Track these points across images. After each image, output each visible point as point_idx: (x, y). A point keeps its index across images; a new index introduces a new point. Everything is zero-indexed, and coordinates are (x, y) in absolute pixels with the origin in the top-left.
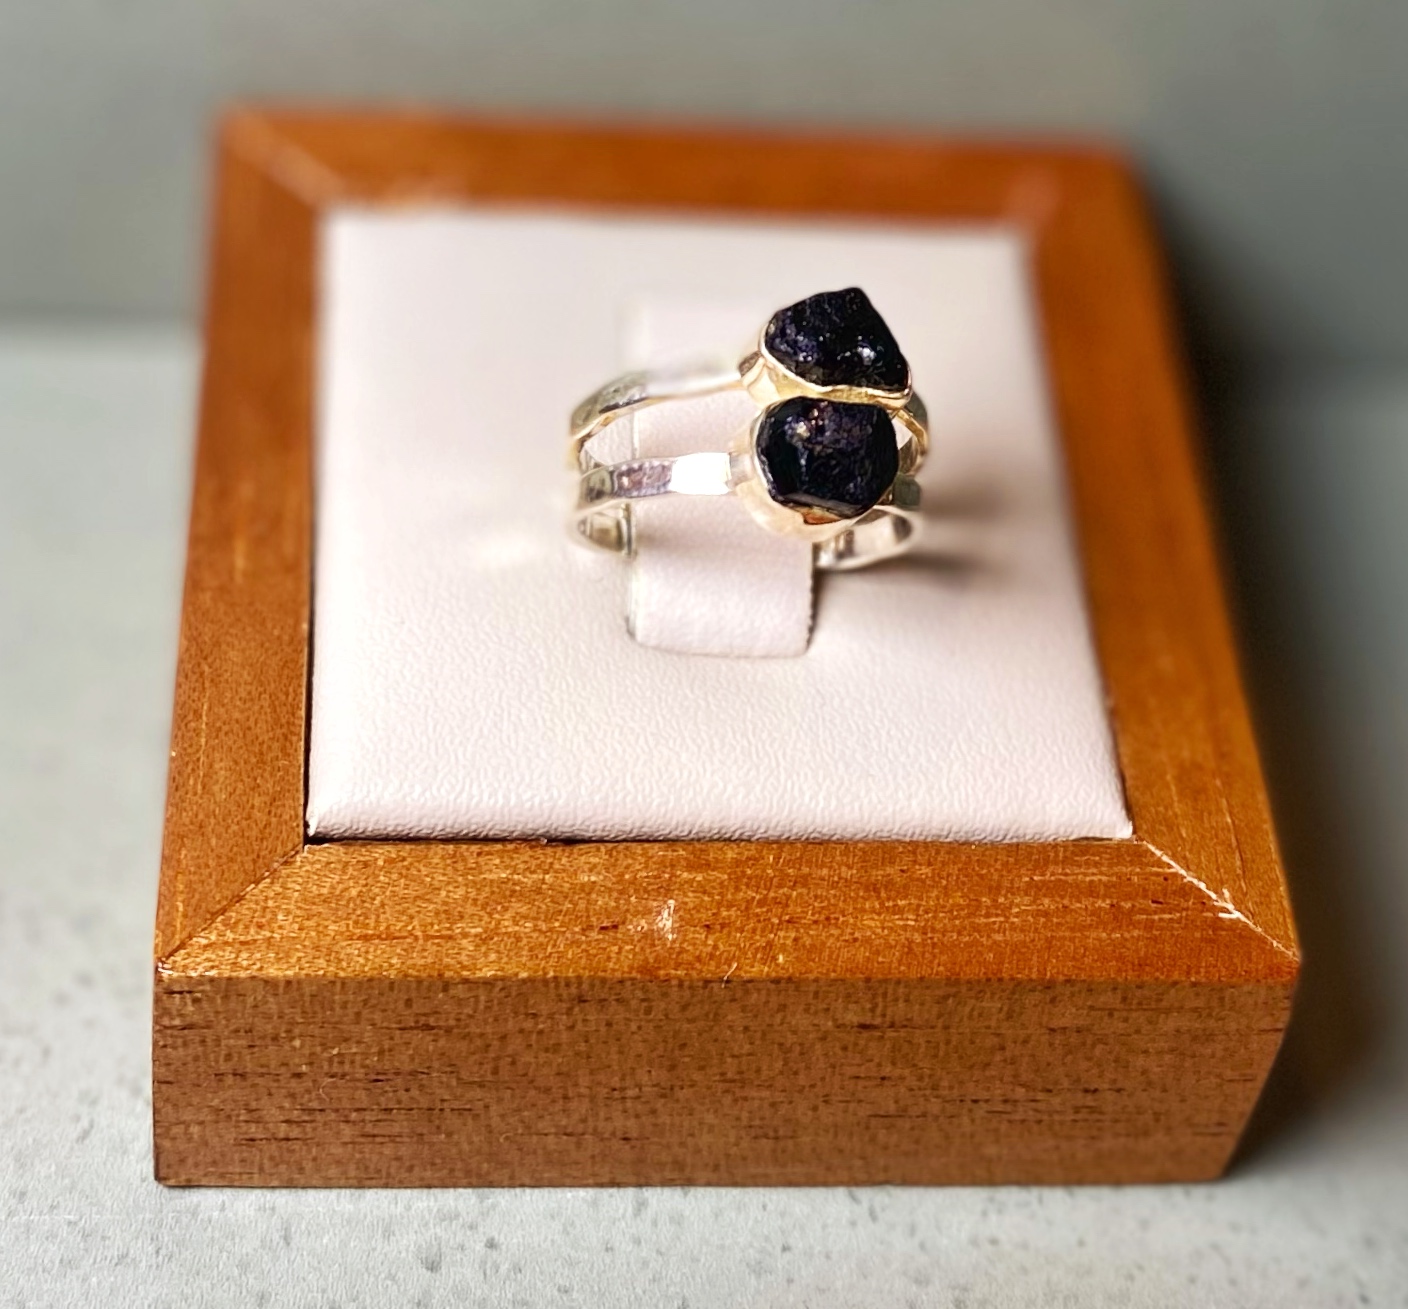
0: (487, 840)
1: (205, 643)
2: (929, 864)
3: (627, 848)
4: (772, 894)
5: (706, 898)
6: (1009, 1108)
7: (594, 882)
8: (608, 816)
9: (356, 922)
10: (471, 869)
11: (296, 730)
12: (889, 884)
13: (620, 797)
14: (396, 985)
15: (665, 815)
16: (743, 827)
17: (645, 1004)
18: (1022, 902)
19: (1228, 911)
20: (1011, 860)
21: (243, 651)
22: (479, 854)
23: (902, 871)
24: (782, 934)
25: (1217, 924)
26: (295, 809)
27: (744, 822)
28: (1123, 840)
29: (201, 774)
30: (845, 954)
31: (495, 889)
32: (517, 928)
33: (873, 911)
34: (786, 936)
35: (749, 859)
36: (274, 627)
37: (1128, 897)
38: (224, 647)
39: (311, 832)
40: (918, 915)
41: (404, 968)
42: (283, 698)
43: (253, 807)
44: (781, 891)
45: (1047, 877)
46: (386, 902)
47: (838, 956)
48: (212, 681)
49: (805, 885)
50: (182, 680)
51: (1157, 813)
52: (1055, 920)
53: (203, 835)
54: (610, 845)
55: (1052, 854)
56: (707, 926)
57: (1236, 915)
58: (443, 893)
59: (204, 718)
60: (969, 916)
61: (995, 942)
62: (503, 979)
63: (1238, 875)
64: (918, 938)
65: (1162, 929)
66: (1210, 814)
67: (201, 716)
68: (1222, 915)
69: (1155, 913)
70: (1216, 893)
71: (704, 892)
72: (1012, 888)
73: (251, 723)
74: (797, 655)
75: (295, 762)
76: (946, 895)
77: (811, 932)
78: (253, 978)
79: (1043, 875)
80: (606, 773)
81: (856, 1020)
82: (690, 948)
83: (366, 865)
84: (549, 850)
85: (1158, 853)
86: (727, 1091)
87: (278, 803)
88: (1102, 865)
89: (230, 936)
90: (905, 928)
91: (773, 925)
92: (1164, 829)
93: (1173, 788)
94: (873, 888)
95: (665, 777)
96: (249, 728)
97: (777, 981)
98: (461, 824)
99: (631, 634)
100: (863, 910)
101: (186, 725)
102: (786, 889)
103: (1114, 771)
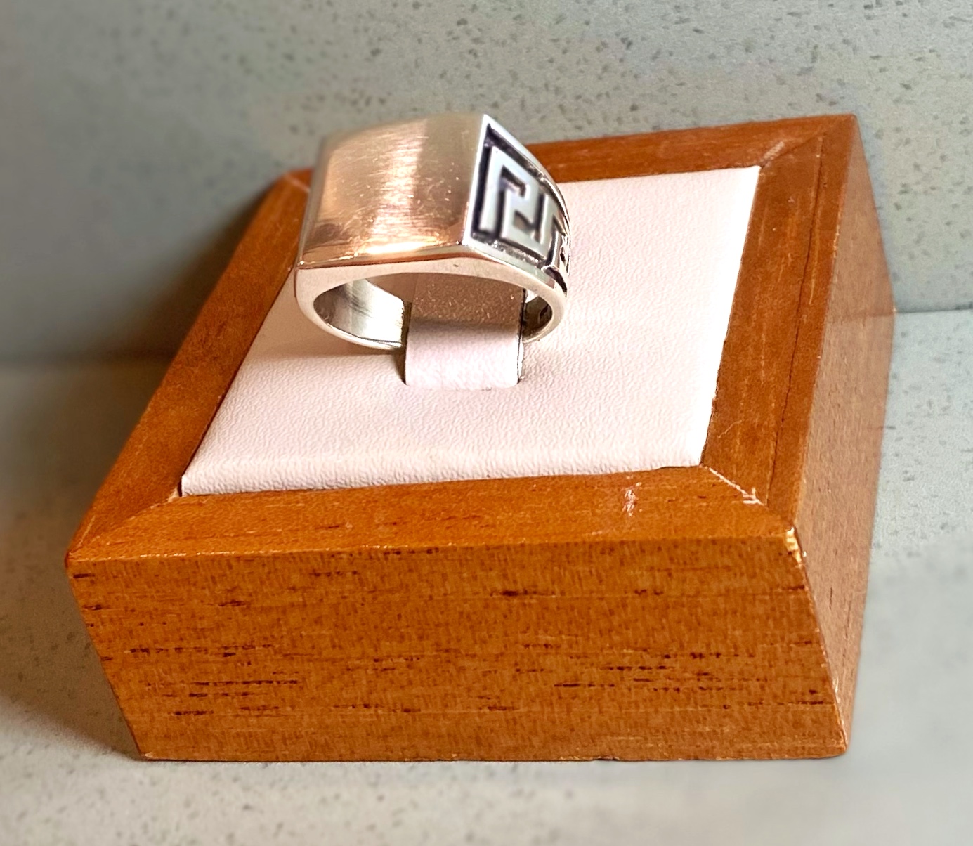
63: (766, 481)
70: (746, 491)
92: (724, 460)
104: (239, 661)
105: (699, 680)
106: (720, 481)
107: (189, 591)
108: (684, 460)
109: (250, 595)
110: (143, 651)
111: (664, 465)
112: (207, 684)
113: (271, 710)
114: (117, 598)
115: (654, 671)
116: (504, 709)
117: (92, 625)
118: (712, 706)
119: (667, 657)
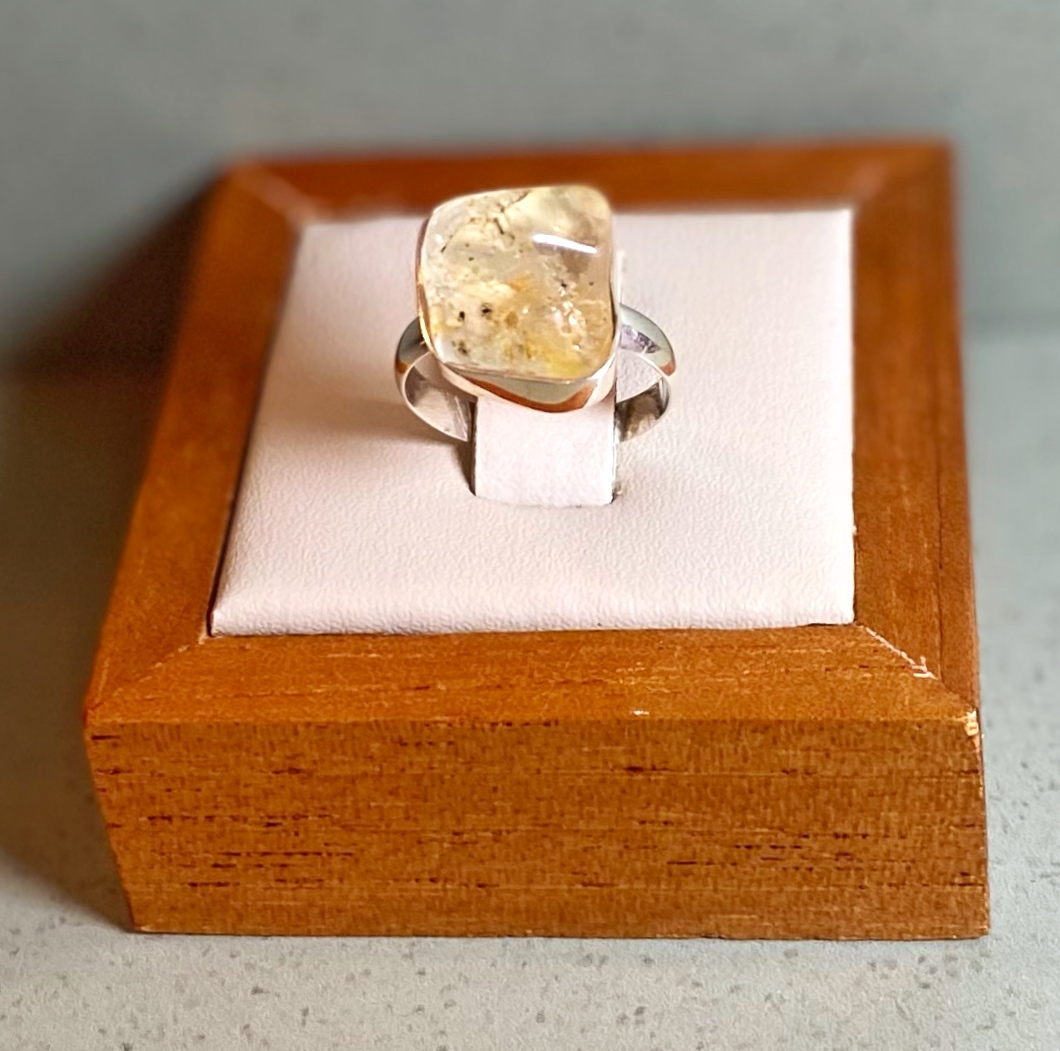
104: (285, 831)
105: (837, 860)
106: (882, 645)
107: (238, 758)
108: (835, 615)
109: (315, 762)
110: (164, 818)
111: (811, 622)
112: (238, 854)
113: (313, 882)
114: (144, 762)
115: (788, 850)
116: (600, 885)
117: (104, 790)
118: (845, 886)
119: (806, 836)
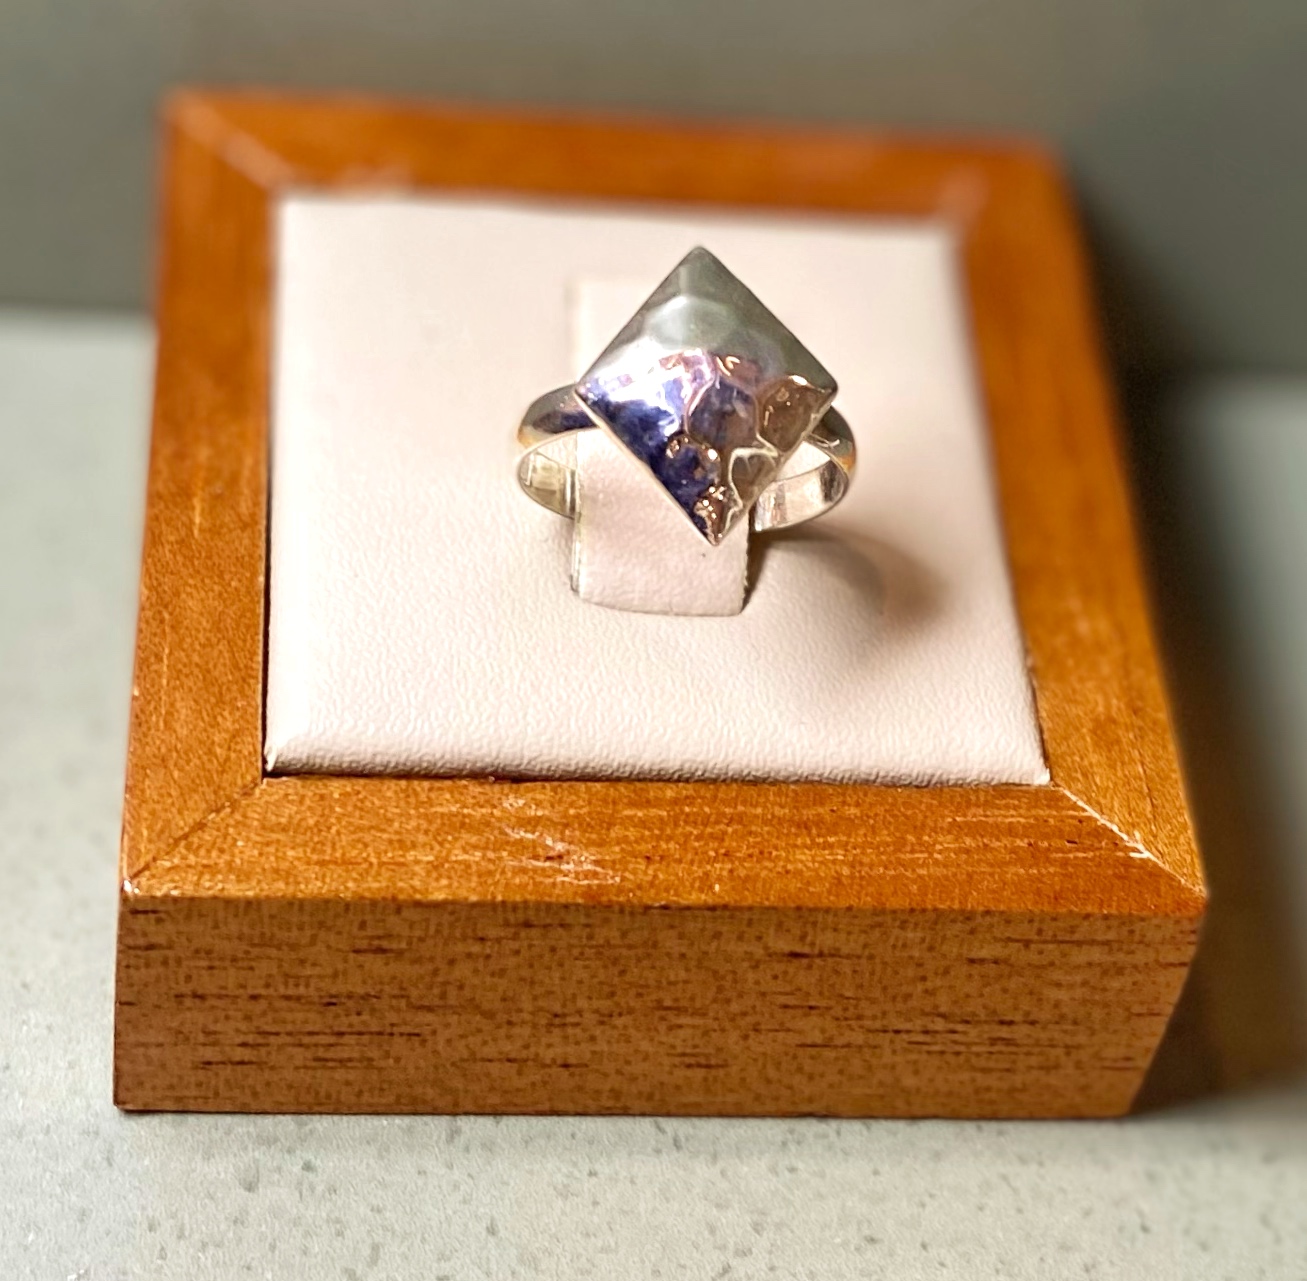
0: (438, 777)
1: (165, 592)
2: (857, 805)
3: (571, 787)
4: (709, 830)
5: (647, 833)
6: (927, 1038)
7: (540, 817)
8: (553, 756)
9: (314, 850)
10: (423, 803)
11: (254, 673)
12: (819, 822)
13: (564, 740)
14: (351, 908)
15: (607, 757)
16: (681, 770)
17: (588, 930)
18: (947, 841)
19: (1139, 852)
20: (935, 802)
21: (202, 600)
22: (431, 789)
23: (833, 811)
24: (718, 866)
25: (1128, 863)
26: (254, 745)
27: (682, 766)
28: (1040, 786)
29: (163, 712)
30: (778, 885)
31: (447, 822)
32: (466, 857)
33: (805, 846)
34: (721, 868)
35: (687, 797)
36: (232, 579)
37: (1046, 837)
38: (183, 596)
39: (270, 767)
40: (846, 850)
41: (360, 890)
42: (240, 643)
43: (213, 743)
44: (717, 827)
45: (969, 818)
46: (343, 831)
47: (771, 886)
48: (172, 627)
49: (740, 822)
50: (144, 626)
51: (1073, 762)
52: (976, 857)
53: (166, 767)
54: (556, 784)
55: (973, 798)
56: (648, 858)
57: (1146, 855)
58: (396, 825)
59: (165, 661)
60: (895, 852)
61: (921, 877)
62: (453, 903)
63: (1148, 820)
64: (846, 871)
65: (1077, 865)
66: (1123, 763)
67: (161, 660)
68: (1133, 855)
69: (1070, 851)
70: (1128, 834)
71: (645, 828)
72: (936, 827)
73: (211, 666)
74: (732, 614)
75: (253, 703)
76: (874, 833)
77: (746, 864)
78: (215, 898)
79: (965, 816)
80: (551, 716)
81: (787, 949)
82: (631, 877)
83: (322, 797)
84: (497, 788)
85: (1074, 798)
86: (663, 1019)
87: (239, 740)
88: (1020, 808)
89: (192, 859)
90: (834, 862)
91: (710, 858)
92: (1079, 776)
93: (1088, 739)
94: (804, 826)
95: (607, 721)
96: (209, 671)
97: (713, 908)
98: (413, 762)
99: (575, 590)
100: (796, 846)
101: (148, 667)
102: (722, 827)
103: (1033, 723)
104: (346, 1011)
105: (991, 1045)
106: (1087, 814)
107: (314, 937)
109: (410, 943)
110: (195, 997)
112: (277, 1034)
113: (361, 1061)
115: (941, 1035)
116: (710, 1067)
117: (128, 966)
119: (967, 1022)
